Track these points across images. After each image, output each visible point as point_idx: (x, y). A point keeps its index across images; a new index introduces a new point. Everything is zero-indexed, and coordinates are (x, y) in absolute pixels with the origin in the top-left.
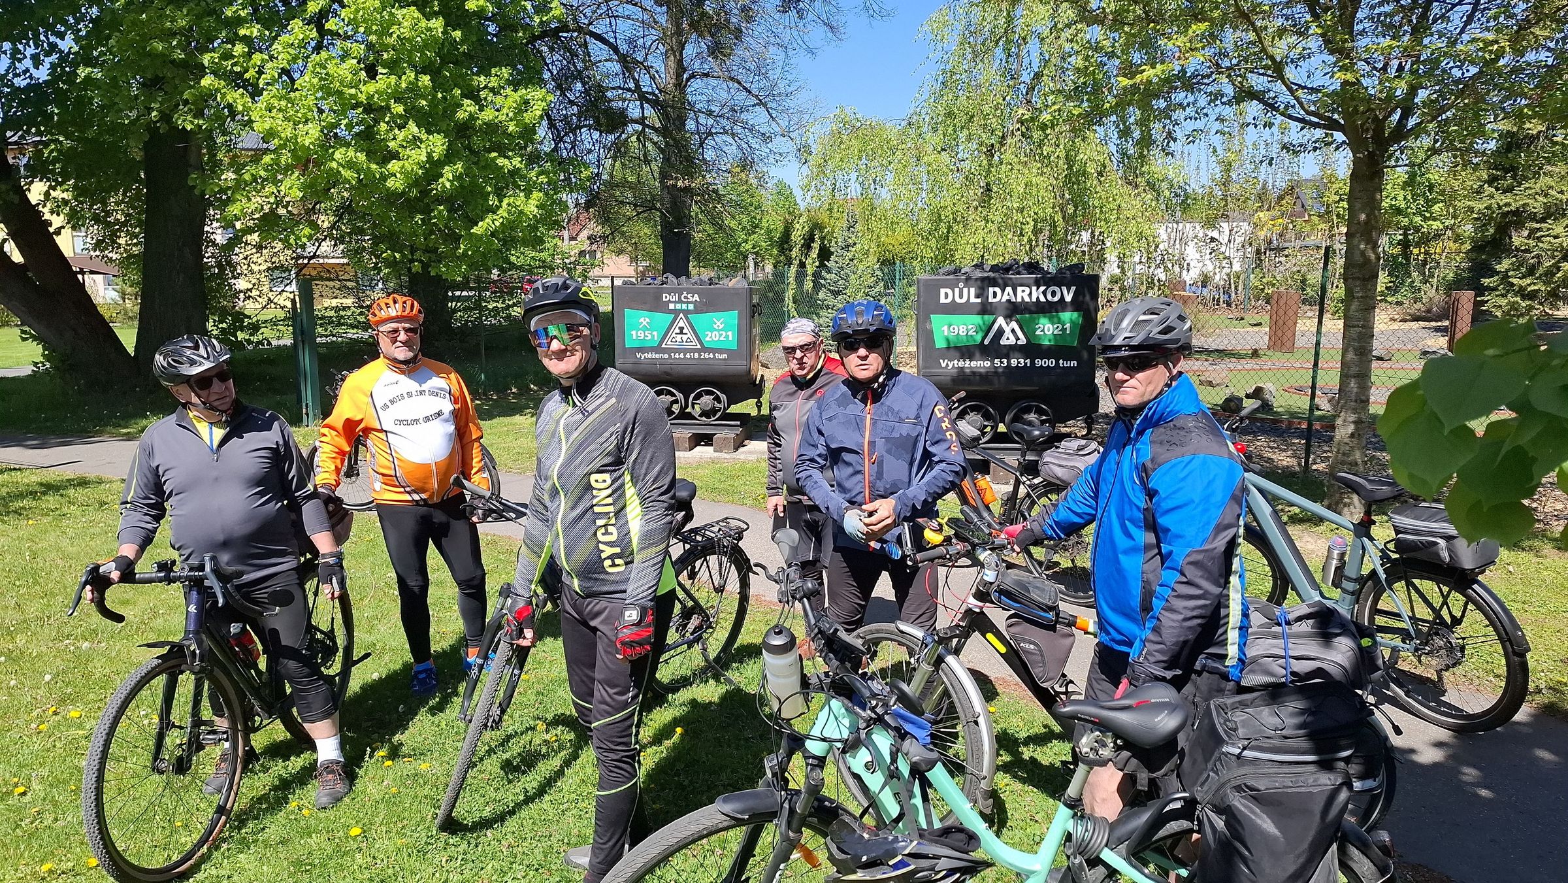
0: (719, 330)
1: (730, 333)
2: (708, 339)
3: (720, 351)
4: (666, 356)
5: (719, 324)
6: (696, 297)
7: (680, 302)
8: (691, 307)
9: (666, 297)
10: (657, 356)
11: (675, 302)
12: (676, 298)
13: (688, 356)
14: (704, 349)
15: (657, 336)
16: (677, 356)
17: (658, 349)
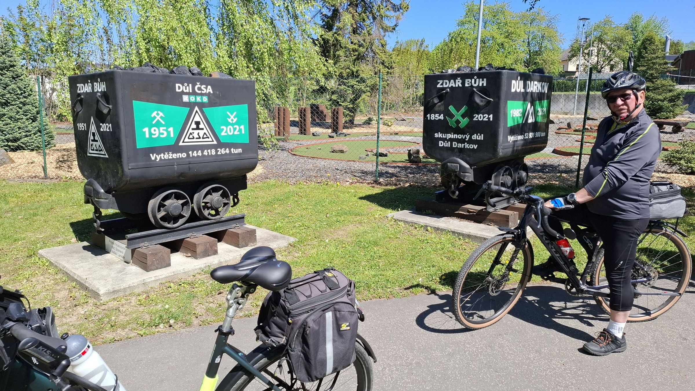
0: (233, 125)
1: (242, 127)
2: (223, 134)
3: (235, 146)
4: (184, 155)
5: (232, 118)
6: (210, 90)
7: (194, 93)
8: (205, 99)
9: (179, 88)
10: (175, 156)
11: (188, 94)
12: (189, 89)
13: (205, 153)
14: (221, 145)
15: (172, 133)
16: (195, 154)
17: (175, 148)
